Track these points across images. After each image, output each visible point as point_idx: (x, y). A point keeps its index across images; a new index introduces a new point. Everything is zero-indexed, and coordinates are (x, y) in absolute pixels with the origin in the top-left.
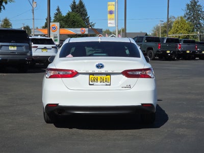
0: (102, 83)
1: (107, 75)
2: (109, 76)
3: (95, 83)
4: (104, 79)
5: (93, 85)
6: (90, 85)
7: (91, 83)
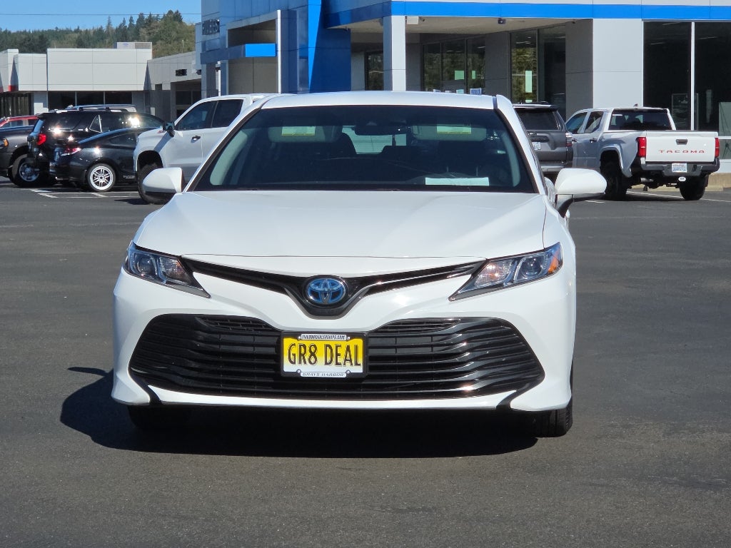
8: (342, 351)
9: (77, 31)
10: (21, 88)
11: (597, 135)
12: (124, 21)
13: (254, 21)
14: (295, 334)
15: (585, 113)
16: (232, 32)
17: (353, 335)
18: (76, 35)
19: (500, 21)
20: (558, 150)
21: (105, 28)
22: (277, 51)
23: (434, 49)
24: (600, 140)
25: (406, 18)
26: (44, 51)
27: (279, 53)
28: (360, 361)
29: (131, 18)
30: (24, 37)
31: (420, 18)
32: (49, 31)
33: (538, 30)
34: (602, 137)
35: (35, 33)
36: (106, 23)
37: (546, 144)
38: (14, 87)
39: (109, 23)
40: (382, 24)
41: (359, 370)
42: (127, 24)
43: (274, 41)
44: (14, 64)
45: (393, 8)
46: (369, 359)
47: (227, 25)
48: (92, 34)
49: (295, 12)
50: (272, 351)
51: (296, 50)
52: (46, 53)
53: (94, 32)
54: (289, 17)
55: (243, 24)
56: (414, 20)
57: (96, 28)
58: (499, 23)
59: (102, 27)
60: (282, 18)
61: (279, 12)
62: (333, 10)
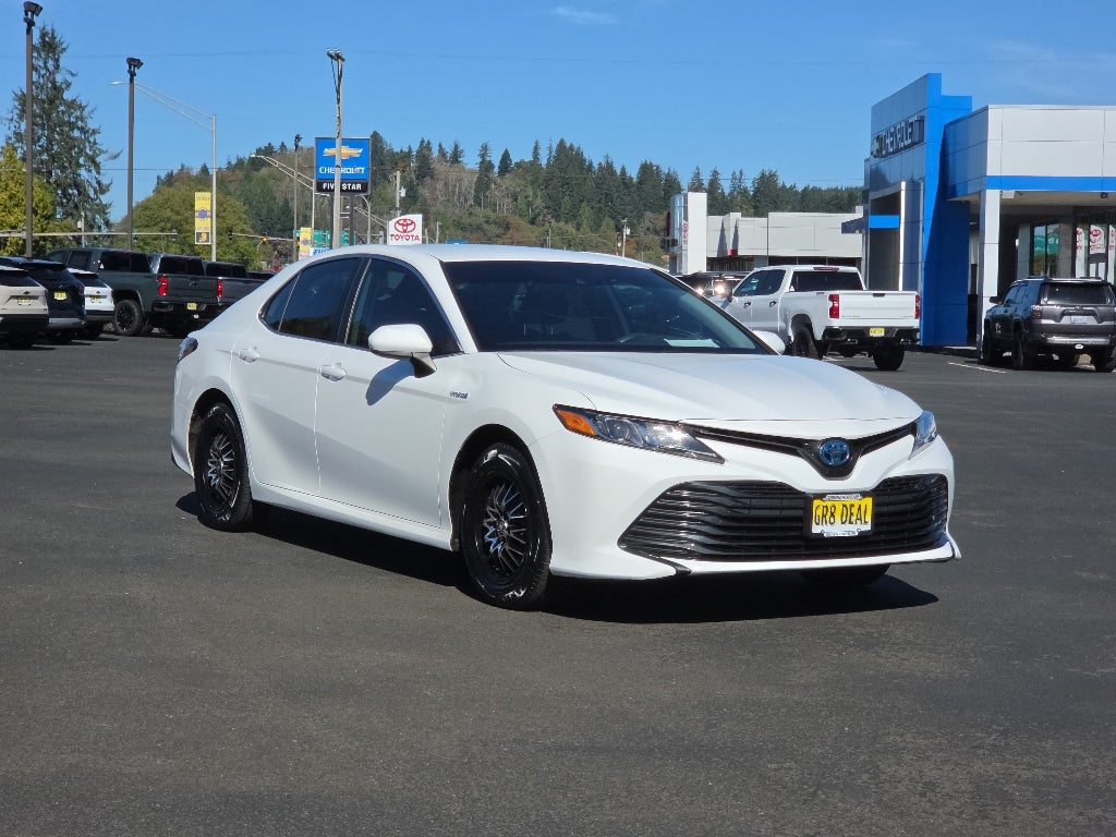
8: (855, 510)
10: (740, 253)
13: (887, 192)
14: (821, 496)
16: (876, 202)
17: (864, 494)
19: (1104, 195)
20: (1105, 323)
22: (900, 222)
25: (1000, 192)
27: (902, 225)
28: (869, 519)
31: (1017, 193)
37: (1092, 317)
38: (735, 251)
40: (980, 198)
41: (868, 527)
44: (736, 227)
46: (876, 516)
47: (870, 195)
49: (918, 183)
50: (799, 513)
51: (918, 221)
52: (767, 216)
56: (1010, 194)
60: (906, 190)
61: (903, 184)
62: (950, 184)
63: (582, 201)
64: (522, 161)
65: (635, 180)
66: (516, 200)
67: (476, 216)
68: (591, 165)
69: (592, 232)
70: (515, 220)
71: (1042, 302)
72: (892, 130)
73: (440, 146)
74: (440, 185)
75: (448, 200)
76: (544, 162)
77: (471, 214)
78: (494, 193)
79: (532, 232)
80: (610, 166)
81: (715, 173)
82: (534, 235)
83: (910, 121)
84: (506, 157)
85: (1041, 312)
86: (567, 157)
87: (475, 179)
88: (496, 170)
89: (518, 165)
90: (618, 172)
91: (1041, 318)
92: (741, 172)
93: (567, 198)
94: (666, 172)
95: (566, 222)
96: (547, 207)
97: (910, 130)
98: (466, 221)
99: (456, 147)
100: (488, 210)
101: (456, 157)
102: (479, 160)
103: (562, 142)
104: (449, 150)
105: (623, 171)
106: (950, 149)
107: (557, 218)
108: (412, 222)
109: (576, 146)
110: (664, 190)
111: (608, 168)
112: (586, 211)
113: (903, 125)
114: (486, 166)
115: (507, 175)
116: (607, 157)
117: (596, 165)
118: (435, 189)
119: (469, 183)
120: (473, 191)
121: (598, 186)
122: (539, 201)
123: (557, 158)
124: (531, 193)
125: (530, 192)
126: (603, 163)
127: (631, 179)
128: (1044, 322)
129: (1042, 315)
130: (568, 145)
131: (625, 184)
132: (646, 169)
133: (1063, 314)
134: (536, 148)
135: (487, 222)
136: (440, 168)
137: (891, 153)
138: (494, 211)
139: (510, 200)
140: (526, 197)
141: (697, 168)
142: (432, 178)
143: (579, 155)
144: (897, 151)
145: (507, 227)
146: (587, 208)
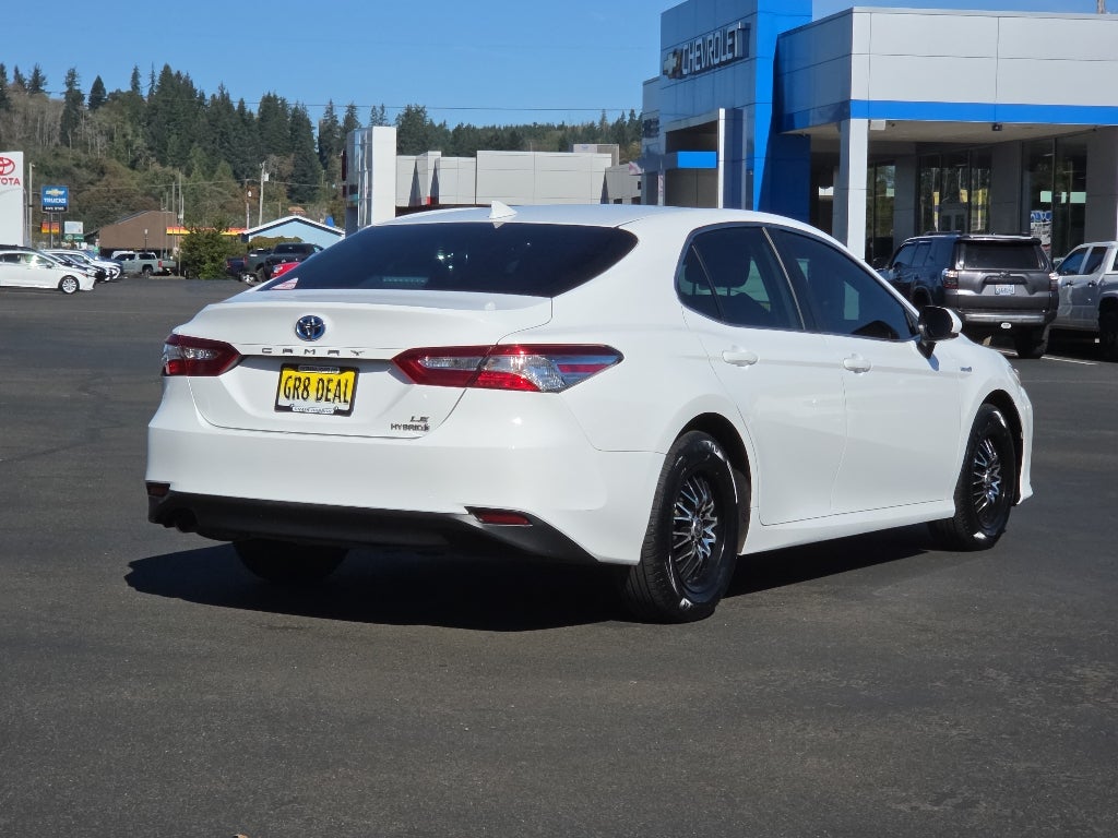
0: (323, 404)
1: (343, 370)
2: (350, 375)
3: (298, 403)
4: (333, 386)
5: (288, 409)
6: (279, 408)
7: (283, 402)
9: (562, 127)
11: (1097, 277)
12: (623, 115)
13: (694, 122)
15: (1087, 248)
16: (670, 135)
18: (560, 133)
19: (996, 127)
20: (1037, 295)
21: (597, 124)
22: (718, 161)
23: (933, 162)
24: (1100, 284)
25: (869, 122)
26: (475, 155)
27: (721, 164)
29: (633, 111)
30: (491, 134)
31: (888, 123)
32: (526, 127)
33: (1056, 139)
34: (1103, 280)
35: (506, 129)
36: (600, 118)
37: (1022, 287)
39: (604, 118)
40: (839, 130)
42: (627, 119)
43: (715, 148)
45: (853, 108)
47: (667, 125)
48: (580, 132)
49: (741, 112)
51: (741, 160)
53: (584, 129)
54: (735, 118)
55: (683, 126)
56: (880, 124)
57: (585, 124)
58: (994, 129)
59: (593, 123)
60: (726, 119)
61: (722, 112)
62: (787, 110)
63: (192, 141)
64: (118, 91)
65: (256, 116)
66: (112, 139)
67: (63, 157)
68: (202, 96)
69: (206, 179)
70: (113, 164)
71: (958, 267)
72: (700, 41)
73: (17, 71)
74: (17, 120)
75: (29, 138)
76: (145, 92)
77: (57, 155)
78: (85, 130)
79: (133, 178)
80: (225, 99)
81: (352, 109)
82: (135, 182)
83: (730, 29)
84: (98, 86)
85: (956, 279)
86: (173, 86)
87: (61, 113)
88: (86, 101)
89: (114, 96)
90: (236, 106)
91: (957, 287)
92: (383, 108)
93: (174, 137)
94: (294, 106)
95: (174, 166)
96: (151, 149)
97: (729, 42)
98: (51, 163)
99: (37, 72)
100: (78, 150)
101: (37, 82)
102: (66, 89)
103: (167, 68)
104: (27, 76)
105: (242, 103)
106: (786, 68)
107: (163, 163)
108: (11, 162)
109: (184, 74)
110: (291, 129)
111: (223, 102)
112: (197, 154)
113: (718, 34)
114: (74, 97)
115: (101, 108)
116: (222, 88)
117: (208, 97)
118: (11, 123)
119: (54, 117)
120: (58, 127)
121: (213, 123)
122: (140, 141)
123: (162, 88)
124: (130, 131)
125: (129, 129)
126: (218, 96)
127: (251, 114)
128: (961, 292)
129: (957, 283)
130: (174, 72)
131: (244, 121)
132: (270, 103)
133: (986, 282)
134: (135, 76)
135: (78, 166)
136: (17, 99)
137: (696, 73)
138: (86, 152)
139: (104, 139)
140: (124, 136)
141: (331, 103)
142: (7, 110)
143: (188, 84)
144: (709, 68)
145: (102, 172)
146: (200, 149)
